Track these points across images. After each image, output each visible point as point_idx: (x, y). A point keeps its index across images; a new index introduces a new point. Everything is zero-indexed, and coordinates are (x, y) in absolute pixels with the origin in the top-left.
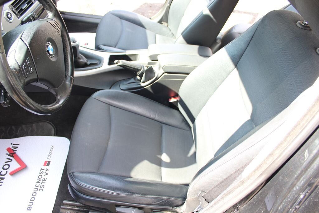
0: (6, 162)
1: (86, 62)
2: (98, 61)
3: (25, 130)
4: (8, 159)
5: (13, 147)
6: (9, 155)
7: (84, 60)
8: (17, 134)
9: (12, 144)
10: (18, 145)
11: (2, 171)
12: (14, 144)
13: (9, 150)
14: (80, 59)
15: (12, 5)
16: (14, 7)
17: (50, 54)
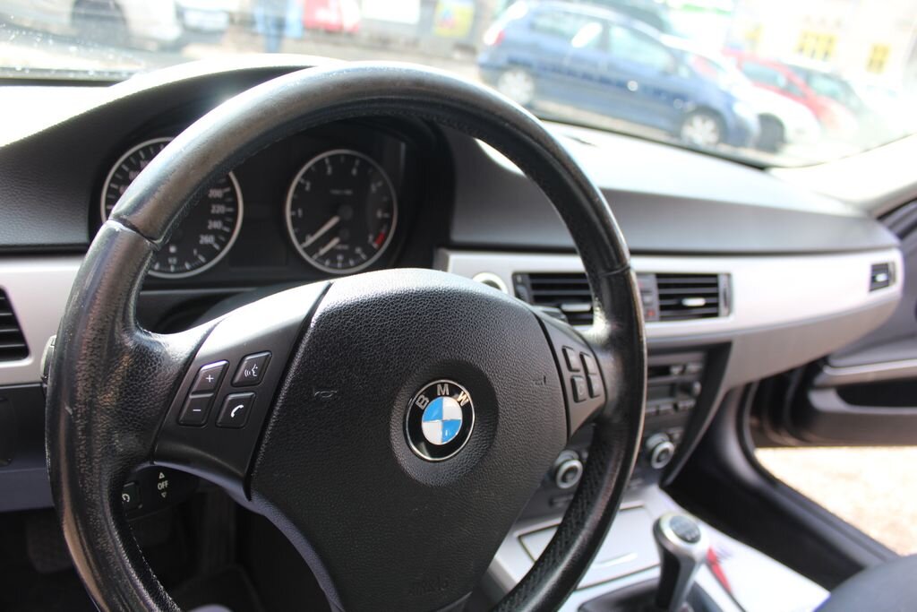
15: (533, 276)
16: (535, 287)
17: (418, 436)
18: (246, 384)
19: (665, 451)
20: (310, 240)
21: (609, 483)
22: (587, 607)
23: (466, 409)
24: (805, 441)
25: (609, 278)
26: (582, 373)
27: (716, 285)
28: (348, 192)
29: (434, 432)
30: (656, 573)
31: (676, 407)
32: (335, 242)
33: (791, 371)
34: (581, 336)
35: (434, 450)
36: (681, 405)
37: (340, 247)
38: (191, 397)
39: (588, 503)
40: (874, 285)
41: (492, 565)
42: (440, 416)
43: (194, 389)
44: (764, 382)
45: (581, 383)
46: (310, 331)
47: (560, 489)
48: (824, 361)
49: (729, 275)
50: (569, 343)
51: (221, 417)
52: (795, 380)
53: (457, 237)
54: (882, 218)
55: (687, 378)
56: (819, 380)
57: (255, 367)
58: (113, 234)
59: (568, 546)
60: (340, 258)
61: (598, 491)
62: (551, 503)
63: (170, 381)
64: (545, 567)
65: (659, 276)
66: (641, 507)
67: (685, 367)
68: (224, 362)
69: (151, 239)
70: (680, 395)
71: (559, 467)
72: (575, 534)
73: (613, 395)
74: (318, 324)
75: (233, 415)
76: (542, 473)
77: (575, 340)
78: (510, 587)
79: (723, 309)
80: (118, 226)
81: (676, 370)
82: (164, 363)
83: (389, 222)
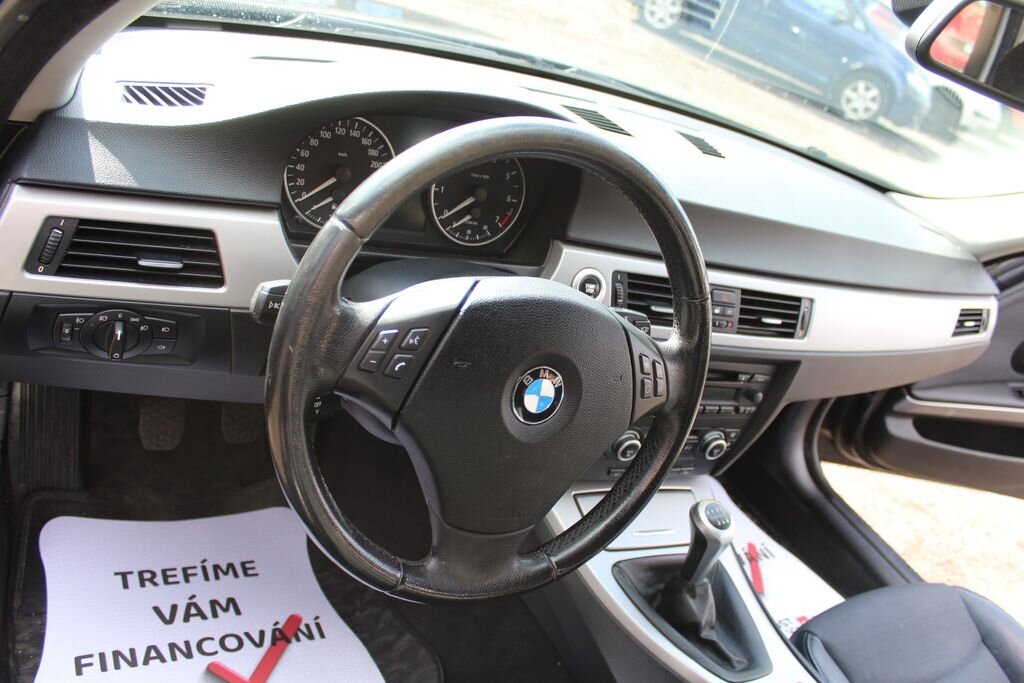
0: (247, 635)
1: (703, 622)
2: (745, 661)
3: (381, 625)
4: (262, 633)
5: (307, 626)
6: (274, 631)
7: (703, 612)
8: (358, 614)
9: (317, 618)
10: (322, 635)
11: (212, 639)
12: (318, 625)
13: (294, 621)
14: (693, 596)
15: (631, 276)
16: (631, 286)
17: (520, 402)
18: (410, 349)
19: (720, 447)
20: (447, 214)
21: (657, 465)
22: (621, 565)
23: (558, 391)
24: (873, 465)
25: (689, 304)
26: (651, 377)
27: (797, 308)
28: (486, 177)
29: (532, 403)
30: (686, 550)
31: (737, 409)
32: (468, 217)
33: (873, 393)
34: (656, 346)
35: (527, 415)
36: (742, 409)
37: (471, 223)
38: (370, 352)
39: (637, 477)
40: (960, 329)
41: (547, 516)
42: (538, 393)
43: (374, 346)
44: (841, 400)
45: (649, 384)
46: (459, 318)
47: (618, 460)
48: (908, 389)
49: (812, 301)
50: (646, 351)
51: (388, 368)
52: (875, 401)
53: (573, 234)
54: (986, 264)
55: (753, 386)
56: (898, 407)
57: (418, 338)
58: (337, 230)
59: (614, 507)
60: (469, 232)
61: (647, 470)
62: (609, 473)
63: (358, 337)
64: (594, 520)
65: (745, 292)
66: (689, 491)
67: (753, 376)
68: (396, 331)
69: (362, 237)
70: (743, 400)
71: (622, 443)
72: (622, 499)
73: (673, 395)
74: (465, 313)
75: (396, 369)
76: (606, 446)
77: (651, 350)
78: (558, 534)
79: (799, 332)
80: (342, 226)
81: (743, 378)
82: (356, 325)
83: (516, 206)
